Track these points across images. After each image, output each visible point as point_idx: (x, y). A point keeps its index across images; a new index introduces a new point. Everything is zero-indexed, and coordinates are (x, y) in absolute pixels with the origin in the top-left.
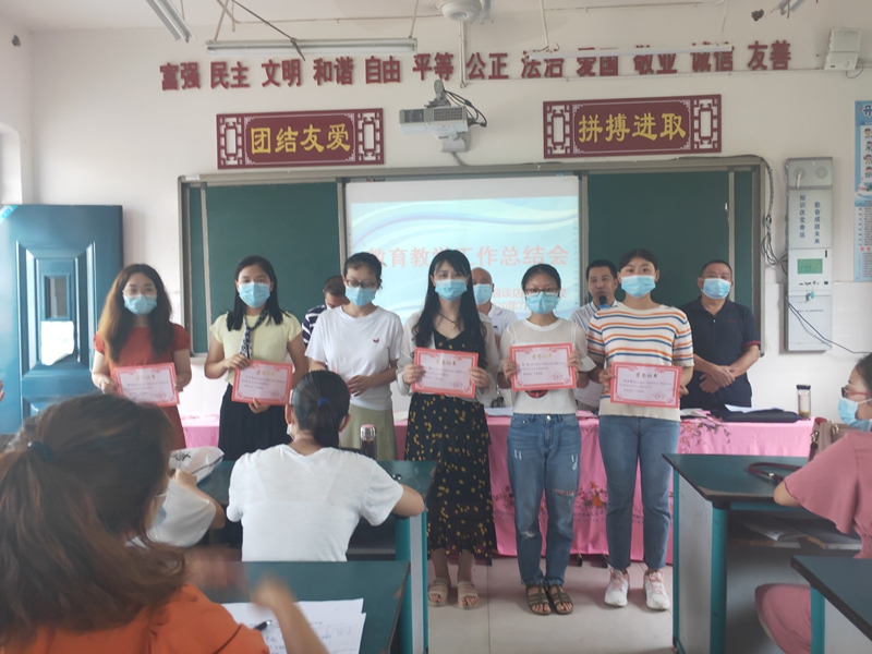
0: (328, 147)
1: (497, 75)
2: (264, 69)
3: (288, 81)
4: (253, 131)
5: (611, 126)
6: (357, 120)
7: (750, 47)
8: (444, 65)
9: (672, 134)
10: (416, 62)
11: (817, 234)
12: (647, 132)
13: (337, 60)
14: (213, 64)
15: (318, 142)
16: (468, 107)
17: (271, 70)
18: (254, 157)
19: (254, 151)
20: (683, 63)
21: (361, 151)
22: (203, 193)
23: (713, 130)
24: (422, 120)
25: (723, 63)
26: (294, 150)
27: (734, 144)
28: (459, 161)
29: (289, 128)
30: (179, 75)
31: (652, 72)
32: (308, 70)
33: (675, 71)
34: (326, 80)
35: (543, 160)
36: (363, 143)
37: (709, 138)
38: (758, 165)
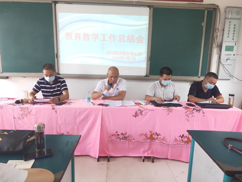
38: (216, 8)
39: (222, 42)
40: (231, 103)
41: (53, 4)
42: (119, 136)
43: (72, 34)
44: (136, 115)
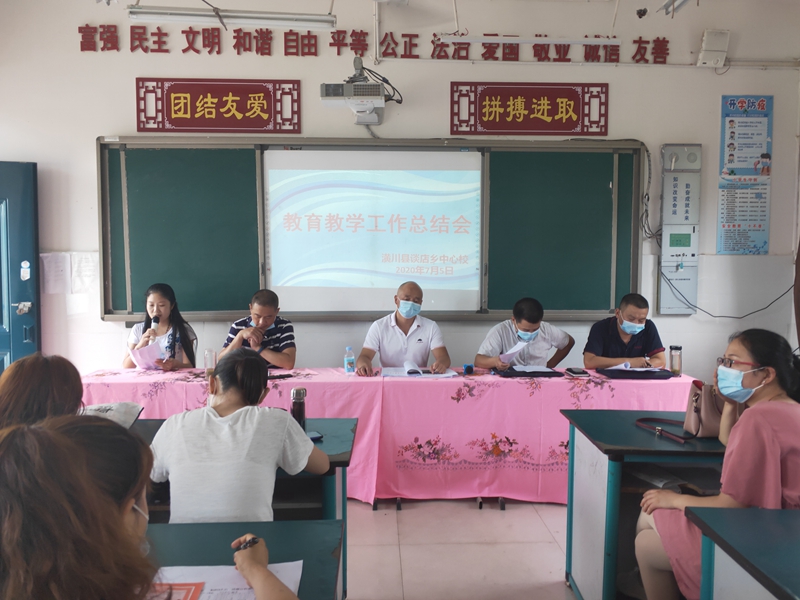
0: (247, 115)
1: (409, 55)
2: (184, 35)
3: (209, 49)
4: (173, 96)
5: (512, 107)
6: (275, 90)
7: (635, 42)
8: (360, 42)
9: (565, 117)
10: (333, 37)
11: (687, 212)
12: (543, 114)
13: (256, 31)
14: (133, 28)
15: (237, 110)
16: (386, 85)
17: (191, 37)
18: (173, 122)
19: (174, 116)
20: (577, 53)
21: (279, 120)
22: (122, 154)
23: (601, 115)
24: (343, 95)
25: (611, 55)
26: (213, 116)
27: (619, 130)
28: (372, 134)
29: (209, 95)
30: (98, 37)
31: (549, 59)
32: (228, 40)
33: (569, 60)
34: (245, 50)
35: (449, 136)
36: (281, 112)
37: (597, 123)
38: (639, 149)
39: (661, 225)
40: (676, 368)
41: (258, 152)
42: (422, 450)
43: (300, 218)
44: (459, 397)
